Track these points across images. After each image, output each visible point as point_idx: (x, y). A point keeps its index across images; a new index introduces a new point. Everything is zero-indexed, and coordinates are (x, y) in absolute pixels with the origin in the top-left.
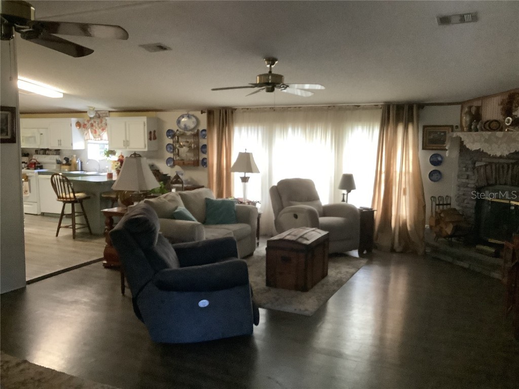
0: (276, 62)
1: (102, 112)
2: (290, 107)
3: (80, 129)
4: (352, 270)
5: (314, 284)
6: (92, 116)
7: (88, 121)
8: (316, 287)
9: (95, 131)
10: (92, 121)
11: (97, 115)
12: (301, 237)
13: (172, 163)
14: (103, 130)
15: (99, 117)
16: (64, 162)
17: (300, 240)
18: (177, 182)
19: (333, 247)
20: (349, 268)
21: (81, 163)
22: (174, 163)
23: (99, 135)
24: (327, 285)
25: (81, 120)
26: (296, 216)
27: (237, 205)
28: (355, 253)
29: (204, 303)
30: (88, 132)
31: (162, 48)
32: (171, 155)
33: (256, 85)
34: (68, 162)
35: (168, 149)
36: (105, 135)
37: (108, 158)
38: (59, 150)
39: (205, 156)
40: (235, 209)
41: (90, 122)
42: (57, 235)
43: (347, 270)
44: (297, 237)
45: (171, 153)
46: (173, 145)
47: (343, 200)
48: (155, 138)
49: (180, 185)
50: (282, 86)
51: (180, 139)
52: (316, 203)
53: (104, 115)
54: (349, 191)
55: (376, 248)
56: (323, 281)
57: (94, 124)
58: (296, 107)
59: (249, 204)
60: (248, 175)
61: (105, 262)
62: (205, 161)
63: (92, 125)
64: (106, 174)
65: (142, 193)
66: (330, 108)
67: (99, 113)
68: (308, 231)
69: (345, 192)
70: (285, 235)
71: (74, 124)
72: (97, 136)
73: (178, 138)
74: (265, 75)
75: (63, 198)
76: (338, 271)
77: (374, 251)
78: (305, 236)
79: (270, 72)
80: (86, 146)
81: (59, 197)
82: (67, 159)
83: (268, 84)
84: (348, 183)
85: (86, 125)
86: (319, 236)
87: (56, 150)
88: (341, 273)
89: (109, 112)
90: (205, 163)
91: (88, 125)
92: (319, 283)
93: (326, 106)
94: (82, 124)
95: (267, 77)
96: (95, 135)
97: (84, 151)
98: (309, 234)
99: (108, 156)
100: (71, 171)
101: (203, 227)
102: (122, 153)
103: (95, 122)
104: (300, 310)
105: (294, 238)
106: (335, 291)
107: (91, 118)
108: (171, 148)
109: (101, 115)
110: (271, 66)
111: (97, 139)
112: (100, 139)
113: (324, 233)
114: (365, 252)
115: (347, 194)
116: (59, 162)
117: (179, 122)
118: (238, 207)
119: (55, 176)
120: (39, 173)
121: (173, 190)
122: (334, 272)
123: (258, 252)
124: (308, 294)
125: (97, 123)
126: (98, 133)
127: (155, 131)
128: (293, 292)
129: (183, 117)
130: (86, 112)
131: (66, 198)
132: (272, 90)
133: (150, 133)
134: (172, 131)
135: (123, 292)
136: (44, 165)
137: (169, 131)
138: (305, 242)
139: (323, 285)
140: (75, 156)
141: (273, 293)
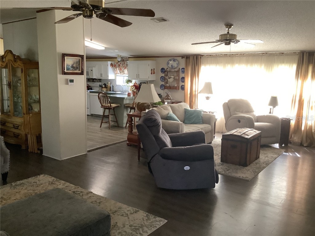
0: (232, 27)
1: (125, 58)
2: (237, 54)
3: (113, 68)
4: (276, 156)
5: (251, 163)
6: (119, 60)
7: (117, 63)
8: (252, 165)
9: (121, 69)
10: (119, 63)
11: (122, 59)
12: (244, 134)
13: (164, 87)
14: (125, 68)
15: (123, 61)
16: (104, 86)
17: (243, 135)
18: (168, 99)
19: (263, 141)
20: (273, 154)
21: (113, 87)
22: (164, 88)
23: (123, 71)
24: (259, 164)
25: (113, 62)
26: (239, 121)
27: (203, 113)
28: (277, 146)
29: (187, 168)
30: (117, 69)
31: (164, 20)
32: (163, 83)
33: (219, 41)
34: (106, 86)
35: (162, 80)
36: (126, 71)
37: (128, 85)
38: (101, 79)
39: (183, 84)
40: (202, 115)
41: (118, 64)
42: (101, 127)
43: (272, 155)
44: (241, 134)
45: (163, 81)
46: (164, 77)
47: (270, 113)
48: (154, 73)
49: (170, 101)
50: (235, 41)
51: (168, 73)
52: (252, 113)
53: (126, 60)
54: (274, 107)
55: (291, 143)
56: (256, 161)
57: (120, 65)
58: (241, 54)
59: (210, 113)
60: (209, 95)
61: (128, 142)
62: (183, 87)
63: (119, 65)
64: (127, 93)
65: (151, 104)
66: (264, 54)
67: (123, 58)
68: (247, 130)
69: (272, 107)
70: (233, 132)
71: (109, 65)
72: (122, 72)
73: (167, 73)
74: (225, 35)
75: (104, 106)
76: (266, 156)
77: (289, 145)
78: (246, 133)
79: (228, 33)
80: (115, 77)
81: (102, 106)
82: (105, 84)
83: (227, 40)
84: (274, 102)
85: (116, 65)
86: (255, 134)
87: (99, 79)
88: (268, 157)
89: (129, 58)
90: (183, 88)
91: (117, 65)
92: (254, 163)
93: (261, 53)
94: (114, 65)
95: (226, 36)
96: (120, 71)
97: (114, 80)
98: (248, 132)
99: (128, 83)
100: (107, 91)
101: (184, 125)
102: (135, 81)
103: (121, 64)
104: (243, 177)
105: (239, 134)
106: (264, 168)
107: (118, 61)
108: (163, 79)
109: (124, 60)
110: (229, 29)
111: (122, 73)
112: (123, 73)
113: (258, 132)
114: (283, 145)
115: (273, 109)
116: (101, 86)
117: (168, 63)
118: (203, 114)
119: (100, 94)
120: (90, 92)
121: (166, 103)
122: (264, 156)
123: (214, 142)
124: (247, 168)
125: (122, 64)
126: (122, 70)
127: (154, 69)
128: (238, 166)
129: (171, 61)
130: (116, 58)
131: (106, 106)
132: (229, 44)
133: (152, 70)
134: (164, 69)
135: (139, 159)
136: (93, 88)
137: (163, 69)
138: (246, 137)
139: (257, 164)
140: (109, 83)
141: (225, 166)
